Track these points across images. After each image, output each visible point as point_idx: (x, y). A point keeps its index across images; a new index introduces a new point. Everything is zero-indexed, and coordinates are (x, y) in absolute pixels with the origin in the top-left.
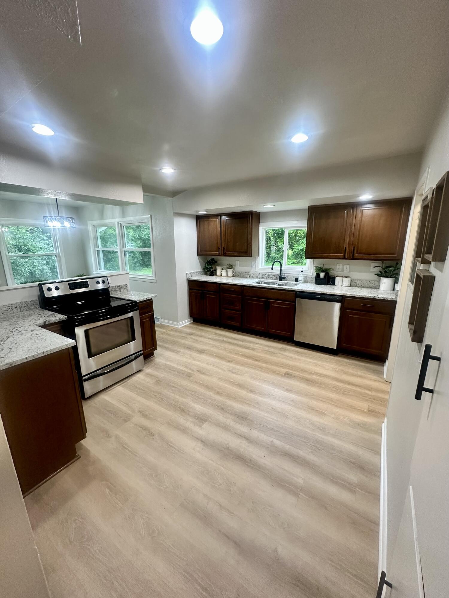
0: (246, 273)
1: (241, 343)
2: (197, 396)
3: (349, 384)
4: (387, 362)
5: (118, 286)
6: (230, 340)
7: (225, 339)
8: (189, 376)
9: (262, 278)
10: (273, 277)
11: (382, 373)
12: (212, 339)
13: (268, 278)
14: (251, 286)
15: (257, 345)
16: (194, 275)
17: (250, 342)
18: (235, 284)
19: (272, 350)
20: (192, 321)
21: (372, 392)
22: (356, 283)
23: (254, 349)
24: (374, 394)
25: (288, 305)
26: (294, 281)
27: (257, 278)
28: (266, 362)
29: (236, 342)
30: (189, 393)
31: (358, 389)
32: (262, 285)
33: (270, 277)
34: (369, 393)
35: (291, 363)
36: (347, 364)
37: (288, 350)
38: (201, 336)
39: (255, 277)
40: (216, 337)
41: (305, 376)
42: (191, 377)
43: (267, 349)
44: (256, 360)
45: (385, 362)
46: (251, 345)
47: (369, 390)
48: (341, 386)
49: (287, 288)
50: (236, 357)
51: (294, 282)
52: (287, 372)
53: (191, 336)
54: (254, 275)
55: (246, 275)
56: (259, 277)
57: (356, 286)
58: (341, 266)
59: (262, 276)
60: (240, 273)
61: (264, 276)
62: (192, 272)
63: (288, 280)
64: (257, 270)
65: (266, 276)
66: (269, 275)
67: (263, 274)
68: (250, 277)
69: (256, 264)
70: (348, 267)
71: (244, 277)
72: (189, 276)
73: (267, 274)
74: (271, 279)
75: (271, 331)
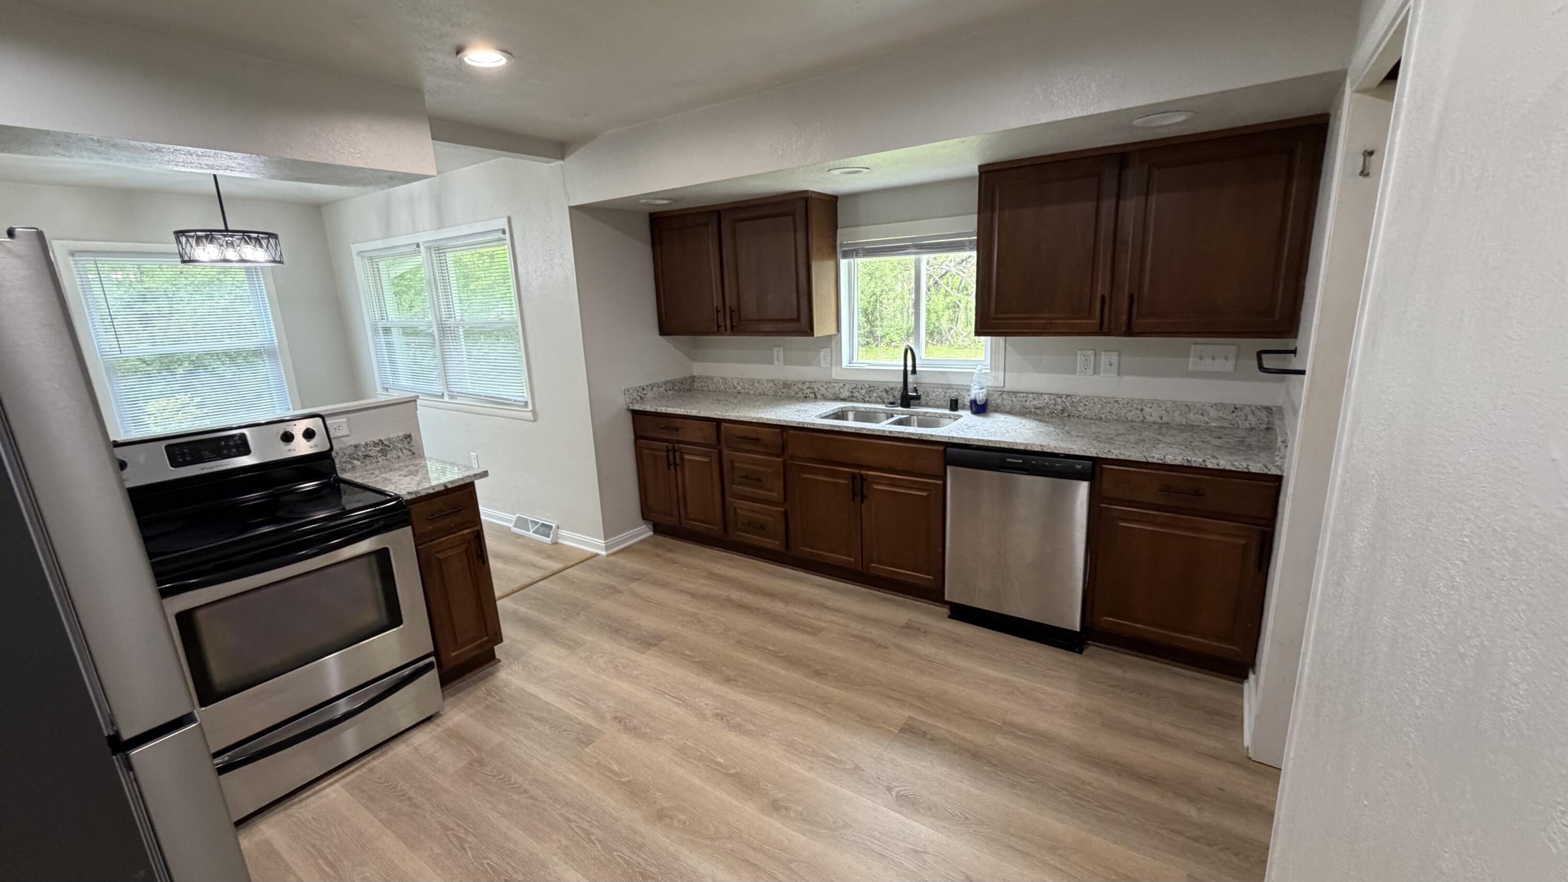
0: (804, 383)
1: (779, 607)
3: (1120, 775)
4: (1252, 677)
5: (376, 444)
6: (749, 599)
7: (735, 594)
8: (585, 737)
9: (851, 398)
10: (884, 395)
11: (1235, 720)
12: (694, 595)
13: (867, 399)
14: (809, 426)
15: (829, 617)
16: (650, 394)
17: (811, 604)
18: (761, 421)
19: (874, 632)
20: (651, 533)
21: (1200, 810)
22: (1142, 410)
23: (815, 631)
24: (1208, 817)
25: (923, 487)
26: (945, 408)
27: (837, 399)
28: (846, 679)
29: (765, 603)
30: (561, 815)
31: (1152, 796)
32: (850, 424)
33: (875, 394)
34: (1191, 812)
35: (927, 682)
36: (1114, 686)
37: (925, 632)
38: (664, 585)
39: (831, 396)
40: (708, 587)
41: (968, 736)
42: (588, 745)
43: (856, 627)
44: (817, 674)
45: (1246, 677)
46: (809, 615)
47: (1192, 800)
48: (1090, 784)
49: (917, 434)
50: (754, 660)
51: (947, 411)
52: (910, 723)
53: (635, 586)
54: (828, 389)
55: (806, 391)
56: (842, 397)
57: (1143, 421)
58: (1092, 358)
59: (852, 392)
60: (786, 385)
61: (856, 394)
62: (644, 384)
63: (927, 404)
64: (836, 374)
65: (863, 391)
66: (872, 389)
67: (854, 386)
68: (815, 395)
69: (834, 356)
70: (1114, 357)
71: (798, 396)
72: (631, 397)
73: (867, 386)
74: (877, 402)
75: (876, 567)
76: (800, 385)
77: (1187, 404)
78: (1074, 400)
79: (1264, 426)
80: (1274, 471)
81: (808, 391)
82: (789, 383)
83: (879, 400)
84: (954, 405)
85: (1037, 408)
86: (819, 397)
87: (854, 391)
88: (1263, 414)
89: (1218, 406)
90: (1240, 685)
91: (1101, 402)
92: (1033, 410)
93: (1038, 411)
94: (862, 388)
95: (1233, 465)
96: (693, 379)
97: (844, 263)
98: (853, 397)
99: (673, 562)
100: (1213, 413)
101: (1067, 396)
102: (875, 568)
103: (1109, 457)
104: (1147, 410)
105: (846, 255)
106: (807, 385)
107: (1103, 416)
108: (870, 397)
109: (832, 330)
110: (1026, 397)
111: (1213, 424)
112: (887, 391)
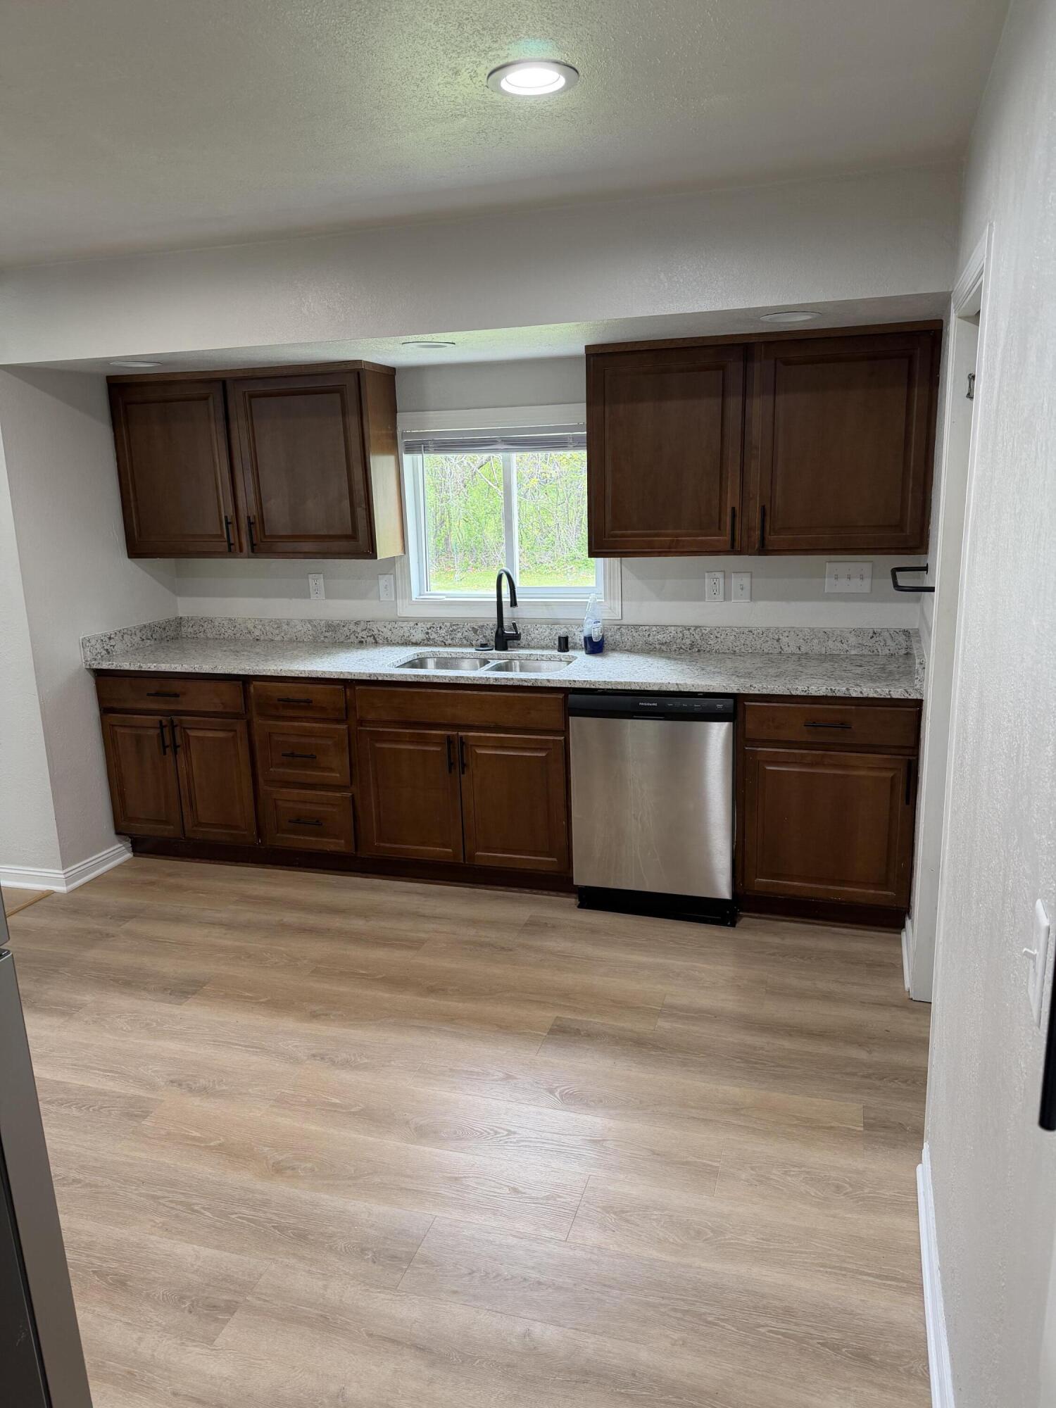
0: (357, 623)
1: (359, 924)
2: (181, 1203)
3: (790, 1035)
4: (908, 922)
6: (312, 920)
7: (292, 917)
8: (135, 1111)
9: (427, 642)
10: (471, 634)
11: (895, 969)
12: (229, 926)
13: (449, 642)
14: (386, 679)
15: (431, 926)
16: (119, 647)
17: (400, 914)
18: (314, 675)
19: (492, 935)
20: (129, 855)
21: (870, 1052)
22: (778, 640)
23: (414, 945)
24: (878, 1056)
25: (540, 746)
26: (553, 648)
27: (407, 643)
28: (471, 991)
29: (337, 922)
31: (825, 1049)
32: (431, 672)
33: (459, 635)
34: (862, 1055)
35: (568, 979)
36: (774, 954)
37: (554, 927)
38: (178, 919)
39: (398, 639)
40: (247, 914)
42: (144, 1117)
43: (469, 933)
45: (903, 926)
46: (404, 927)
47: (860, 1045)
49: (530, 680)
50: (343, 989)
51: (556, 653)
53: (128, 925)
54: (394, 630)
55: (360, 635)
56: (414, 641)
57: (780, 652)
58: (722, 581)
59: (427, 633)
60: (331, 627)
61: (433, 636)
62: (110, 631)
63: (529, 645)
64: (404, 610)
65: (443, 632)
66: (455, 627)
67: (429, 625)
68: (374, 638)
69: (399, 583)
70: (746, 581)
71: (351, 640)
72: (95, 652)
73: (448, 624)
74: (461, 646)
75: (484, 856)
76: (352, 627)
77: (825, 630)
78: (704, 631)
79: (903, 651)
80: (914, 696)
81: (364, 634)
82: (335, 624)
83: (465, 642)
84: (564, 645)
85: (662, 644)
86: (381, 642)
87: (429, 631)
88: (902, 638)
89: (858, 632)
90: (897, 935)
91: (734, 633)
92: (658, 646)
93: (664, 648)
94: (441, 628)
95: (876, 692)
96: (180, 622)
97: (407, 459)
98: (428, 639)
99: (179, 888)
100: (853, 640)
101: (696, 627)
102: (482, 857)
103: (751, 692)
104: (784, 640)
105: (411, 449)
106: (362, 625)
107: (736, 649)
108: (452, 639)
109: (395, 551)
110: (649, 630)
111: (853, 652)
112: (475, 631)
